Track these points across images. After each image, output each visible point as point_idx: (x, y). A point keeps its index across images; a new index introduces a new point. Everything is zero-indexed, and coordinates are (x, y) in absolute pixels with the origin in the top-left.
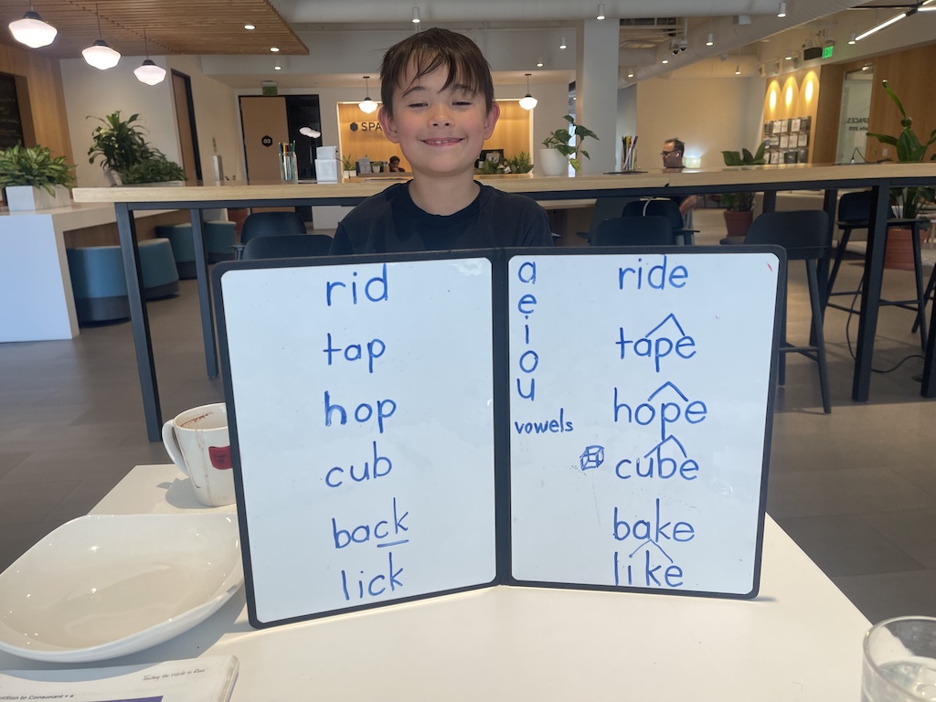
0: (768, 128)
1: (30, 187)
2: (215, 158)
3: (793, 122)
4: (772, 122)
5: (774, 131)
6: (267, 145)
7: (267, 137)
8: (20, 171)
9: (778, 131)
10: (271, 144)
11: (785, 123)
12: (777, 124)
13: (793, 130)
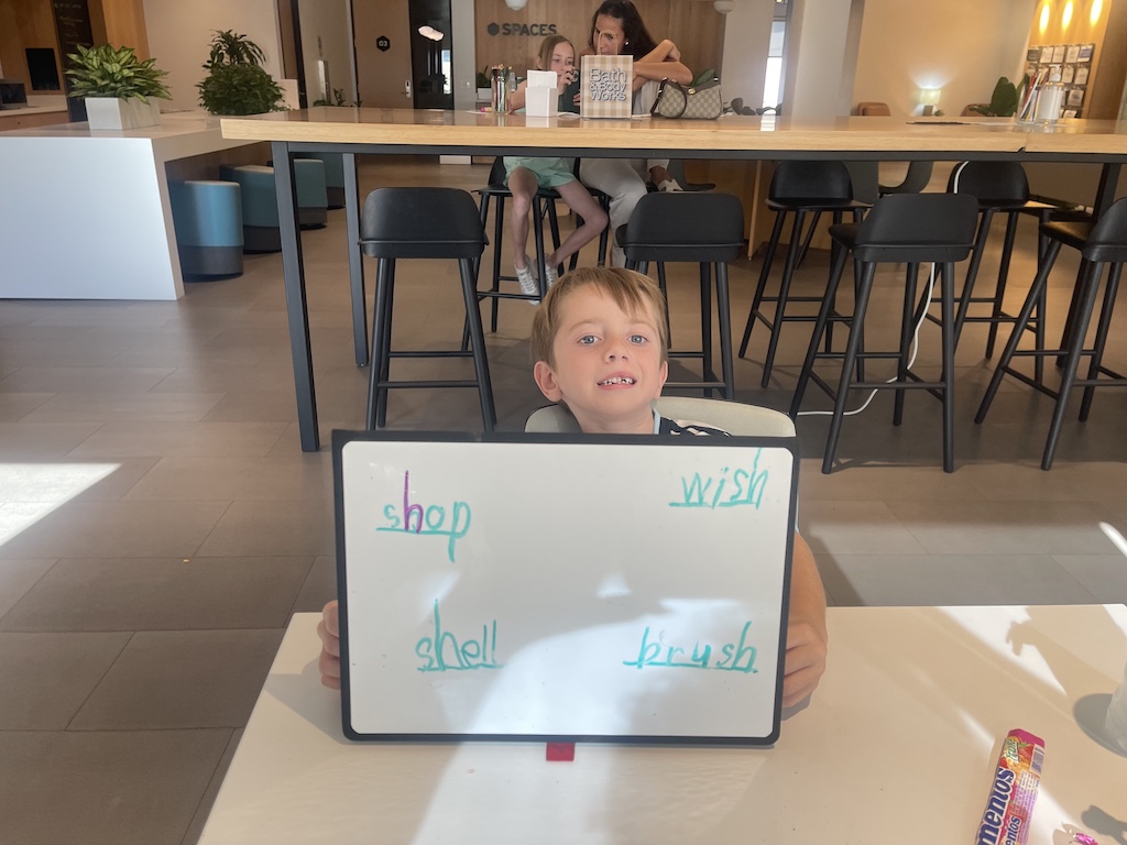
0: (1033, 55)
1: (116, 99)
2: (321, 64)
3: (1070, 49)
4: (1041, 48)
5: (1042, 61)
6: (384, 49)
7: (383, 38)
8: (103, 78)
9: (1049, 61)
10: (388, 47)
11: (1060, 50)
12: (1047, 51)
13: (1068, 61)
